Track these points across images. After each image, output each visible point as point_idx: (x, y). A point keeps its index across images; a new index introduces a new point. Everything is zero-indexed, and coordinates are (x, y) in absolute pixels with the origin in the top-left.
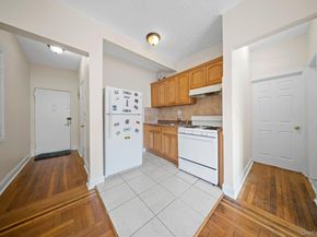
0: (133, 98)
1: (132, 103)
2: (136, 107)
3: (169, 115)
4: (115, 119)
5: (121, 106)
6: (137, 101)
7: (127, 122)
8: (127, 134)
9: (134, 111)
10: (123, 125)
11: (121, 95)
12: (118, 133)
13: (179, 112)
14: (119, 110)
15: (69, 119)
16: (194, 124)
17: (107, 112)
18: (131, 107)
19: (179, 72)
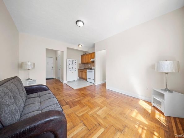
0: (74, 61)
1: (74, 63)
2: (75, 64)
3: (87, 66)
4: (70, 67)
5: (71, 64)
6: (75, 62)
7: (73, 68)
8: (72, 71)
9: (74, 65)
10: (72, 69)
11: (71, 61)
12: (70, 71)
13: (90, 65)
14: (71, 65)
15: (53, 67)
16: (93, 69)
17: (67, 65)
18: (74, 64)
19: (90, 52)
